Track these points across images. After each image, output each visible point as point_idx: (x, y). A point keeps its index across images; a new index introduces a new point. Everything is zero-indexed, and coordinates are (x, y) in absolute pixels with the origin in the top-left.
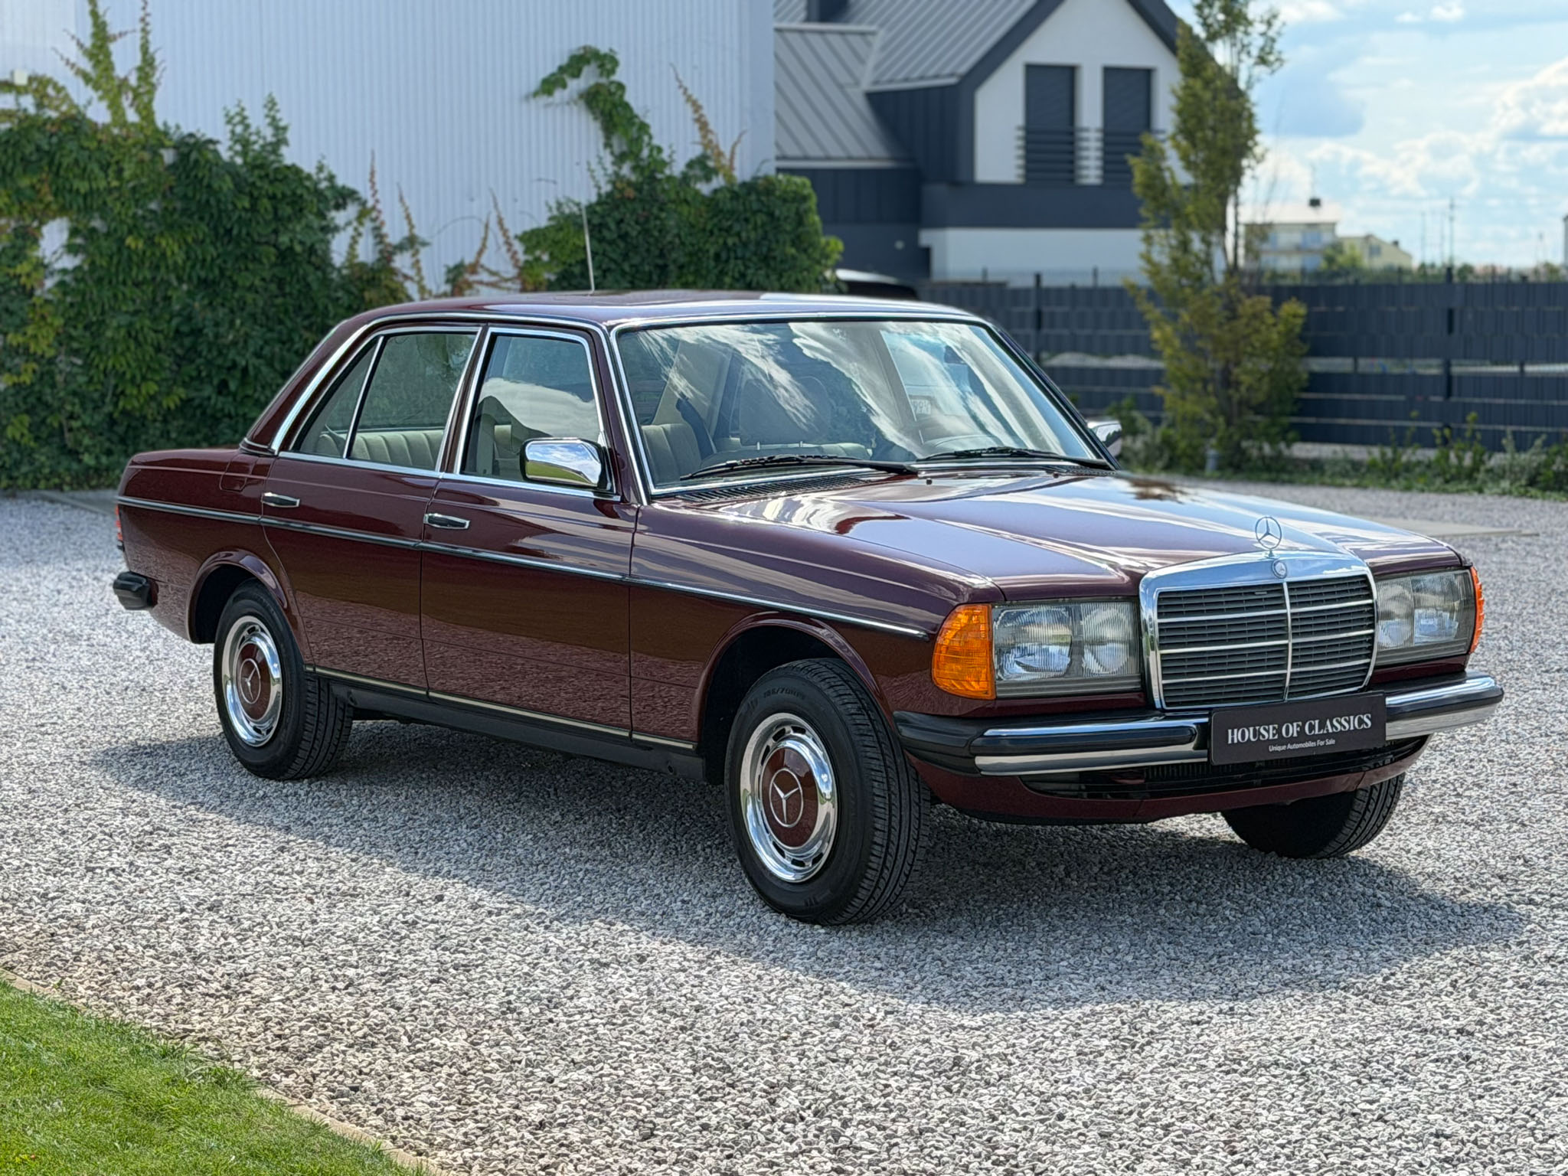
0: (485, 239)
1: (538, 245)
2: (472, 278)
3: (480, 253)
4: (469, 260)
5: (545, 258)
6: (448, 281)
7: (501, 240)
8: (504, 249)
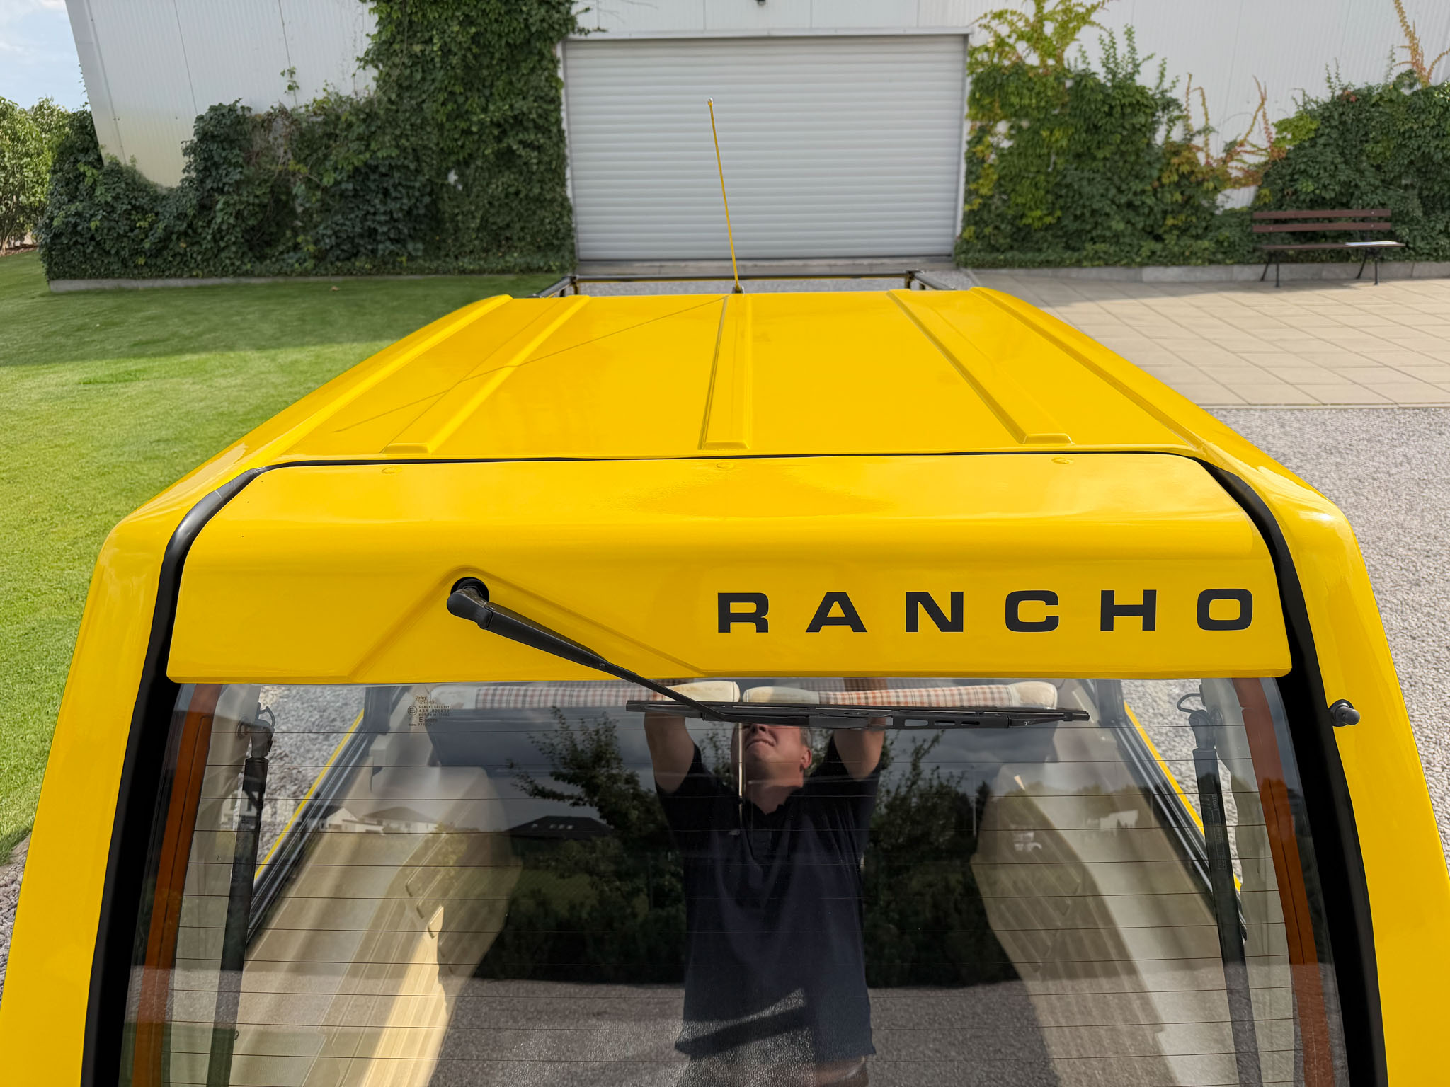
0: (1252, 125)
1: (1285, 129)
2: (1239, 149)
3: (1248, 134)
4: (1240, 139)
5: (1289, 136)
6: (1225, 151)
7: (1263, 126)
8: (1263, 131)
